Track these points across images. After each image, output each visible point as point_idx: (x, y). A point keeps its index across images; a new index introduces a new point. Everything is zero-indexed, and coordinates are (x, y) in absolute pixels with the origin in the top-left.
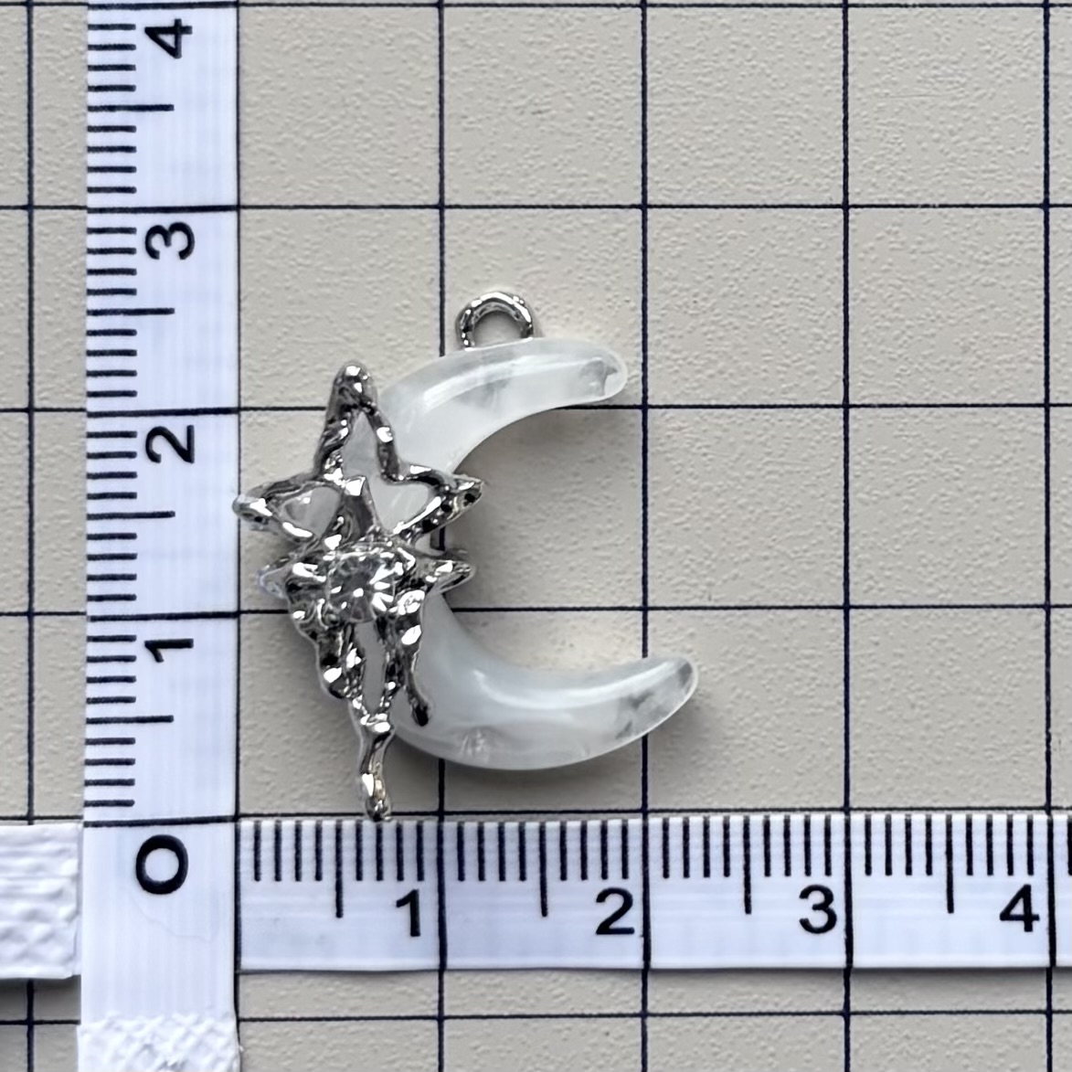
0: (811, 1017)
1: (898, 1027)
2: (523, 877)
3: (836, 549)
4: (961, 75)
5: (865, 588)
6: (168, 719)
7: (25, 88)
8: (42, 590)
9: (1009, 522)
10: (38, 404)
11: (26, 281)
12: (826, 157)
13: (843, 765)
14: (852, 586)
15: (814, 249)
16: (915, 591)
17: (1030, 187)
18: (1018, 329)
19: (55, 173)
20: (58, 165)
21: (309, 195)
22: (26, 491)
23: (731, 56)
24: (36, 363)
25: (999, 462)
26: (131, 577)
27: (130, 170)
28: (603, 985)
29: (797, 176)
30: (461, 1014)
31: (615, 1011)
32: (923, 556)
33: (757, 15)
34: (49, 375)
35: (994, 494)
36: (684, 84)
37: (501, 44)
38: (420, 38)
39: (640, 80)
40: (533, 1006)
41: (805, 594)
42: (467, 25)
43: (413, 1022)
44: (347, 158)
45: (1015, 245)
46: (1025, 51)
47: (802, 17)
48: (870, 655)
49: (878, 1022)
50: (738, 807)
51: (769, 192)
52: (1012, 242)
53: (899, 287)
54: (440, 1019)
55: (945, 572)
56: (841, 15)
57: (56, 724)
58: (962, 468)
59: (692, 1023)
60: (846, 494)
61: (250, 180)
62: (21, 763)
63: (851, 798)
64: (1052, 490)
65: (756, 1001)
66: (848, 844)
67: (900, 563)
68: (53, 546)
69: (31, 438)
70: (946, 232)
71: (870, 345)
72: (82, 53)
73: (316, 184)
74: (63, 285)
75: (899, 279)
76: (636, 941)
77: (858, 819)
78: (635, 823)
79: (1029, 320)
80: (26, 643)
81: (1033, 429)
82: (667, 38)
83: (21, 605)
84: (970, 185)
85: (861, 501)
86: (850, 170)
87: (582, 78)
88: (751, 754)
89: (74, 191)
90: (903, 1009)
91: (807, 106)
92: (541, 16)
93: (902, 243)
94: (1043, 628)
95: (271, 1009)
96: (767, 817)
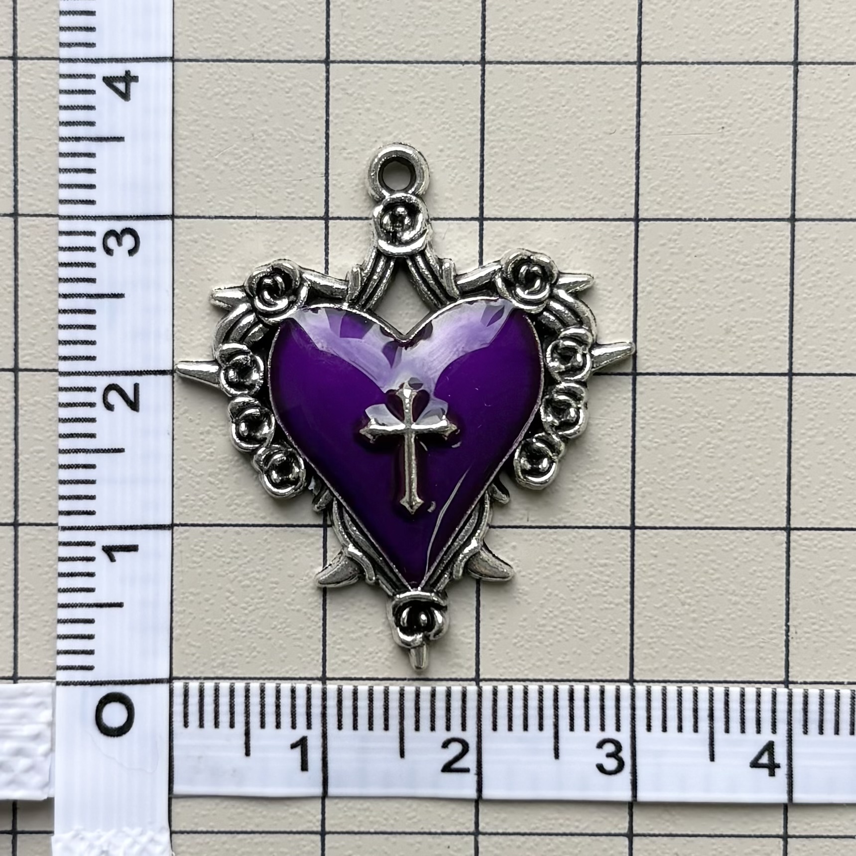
0: (603, 838)
1: (669, 846)
2: (386, 728)
3: (625, 483)
4: (728, 118)
5: (647, 513)
6: (120, 605)
7: (12, 123)
8: (24, 506)
9: (760, 464)
10: (21, 365)
11: (13, 272)
12: (623, 182)
13: (629, 647)
14: (637, 512)
15: (612, 253)
16: (685, 517)
17: (781, 205)
18: (769, 315)
19: (34, 189)
20: (36, 183)
21: (227, 208)
22: (13, 431)
23: (549, 103)
24: (19, 335)
25: (752, 418)
26: (92, 498)
27: (92, 187)
28: (445, 810)
29: (600, 196)
30: (339, 830)
31: (455, 831)
32: (692, 490)
33: (571, 70)
34: (30, 343)
35: (748, 443)
36: (513, 125)
37: (373, 93)
38: (311, 87)
39: (479, 121)
40: (392, 825)
41: (601, 517)
42: (347, 77)
43: (302, 836)
44: (255, 180)
45: (768, 250)
46: (778, 99)
47: (605, 72)
48: (650, 565)
49: (653, 842)
50: (549, 678)
51: (577, 208)
52: (765, 248)
53: (677, 282)
54: (323, 833)
55: (709, 502)
56: (636, 70)
57: (34, 608)
58: (723, 422)
59: (512, 840)
60: (634, 441)
61: (181, 197)
62: (8, 637)
63: (635, 673)
64: (793, 440)
65: (561, 825)
66: (633, 708)
67: (674, 495)
68: (32, 473)
69: (16, 391)
70: (714, 240)
71: (653, 328)
72: (54, 97)
73: (232, 200)
74: (41, 275)
75: (677, 276)
76: (472, 777)
77: (641, 689)
78: (472, 689)
79: (778, 309)
80: (13, 547)
81: (780, 393)
82: (501, 88)
83: (8, 518)
84: (734, 204)
85: (645, 447)
86: (641, 192)
87: (435, 119)
88: (559, 638)
89: (48, 203)
90: (674, 833)
91: (608, 142)
92: (405, 71)
93: (680, 248)
94: (785, 545)
95: (196, 824)
96: (571, 686)
